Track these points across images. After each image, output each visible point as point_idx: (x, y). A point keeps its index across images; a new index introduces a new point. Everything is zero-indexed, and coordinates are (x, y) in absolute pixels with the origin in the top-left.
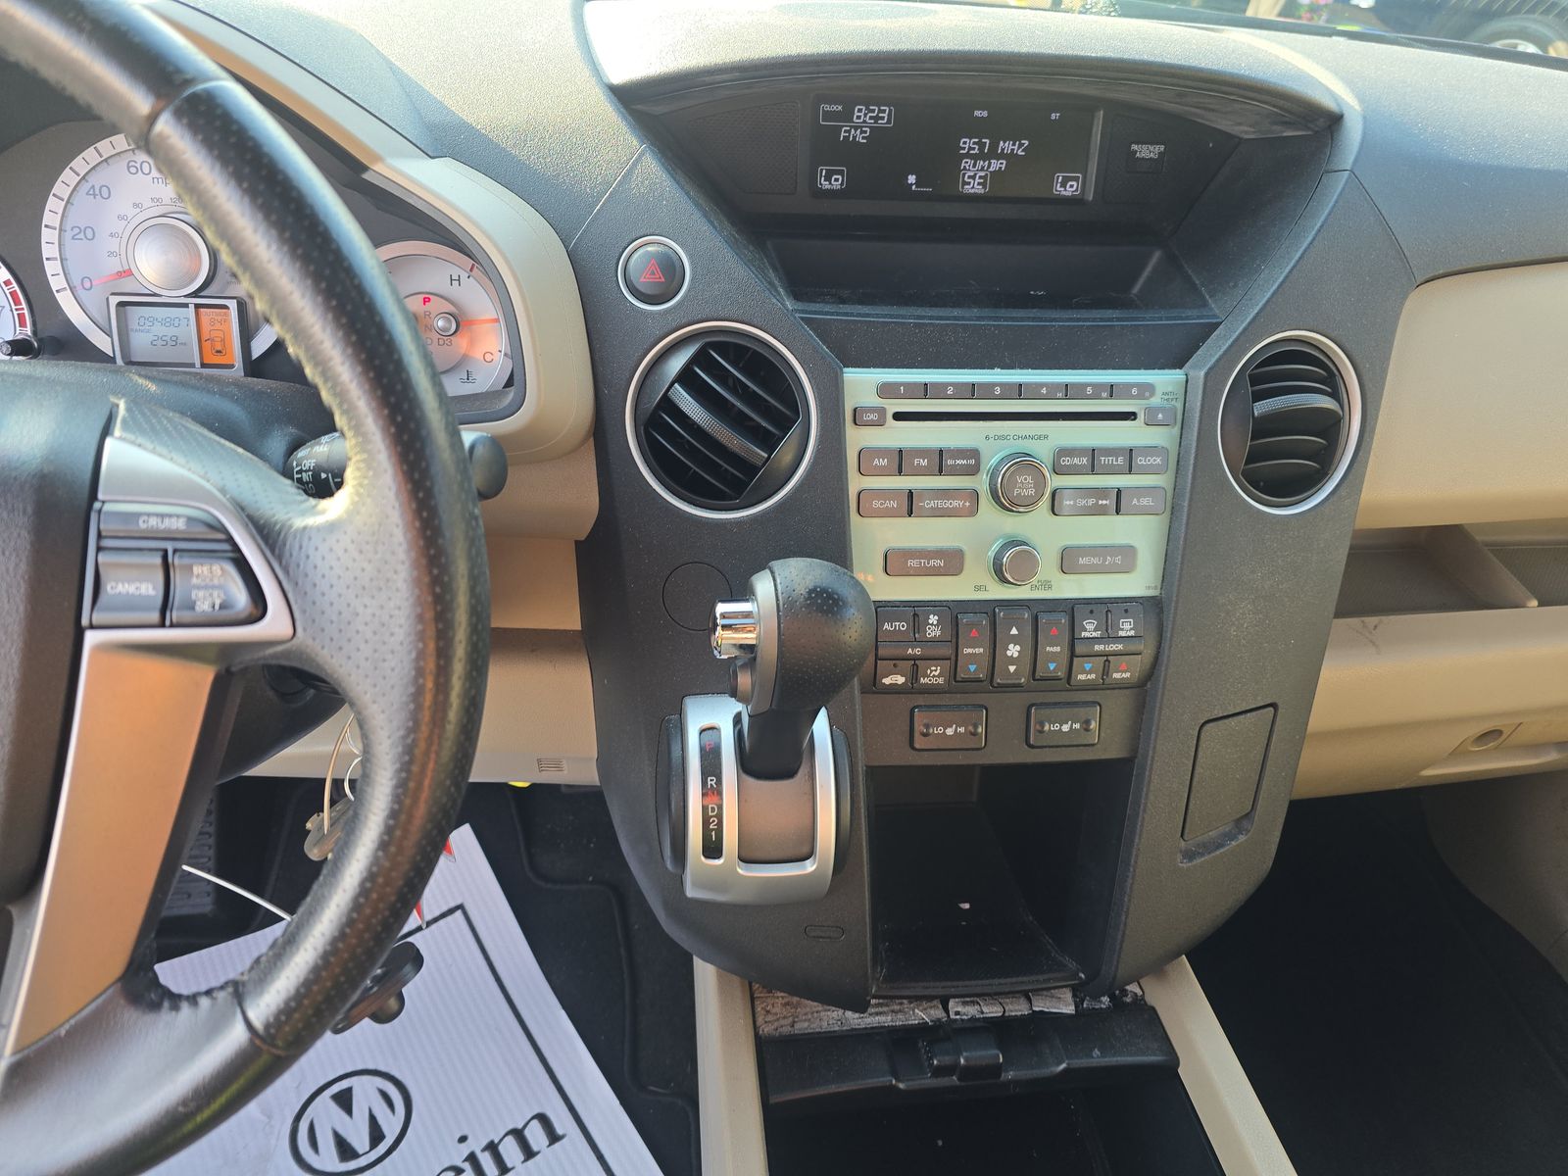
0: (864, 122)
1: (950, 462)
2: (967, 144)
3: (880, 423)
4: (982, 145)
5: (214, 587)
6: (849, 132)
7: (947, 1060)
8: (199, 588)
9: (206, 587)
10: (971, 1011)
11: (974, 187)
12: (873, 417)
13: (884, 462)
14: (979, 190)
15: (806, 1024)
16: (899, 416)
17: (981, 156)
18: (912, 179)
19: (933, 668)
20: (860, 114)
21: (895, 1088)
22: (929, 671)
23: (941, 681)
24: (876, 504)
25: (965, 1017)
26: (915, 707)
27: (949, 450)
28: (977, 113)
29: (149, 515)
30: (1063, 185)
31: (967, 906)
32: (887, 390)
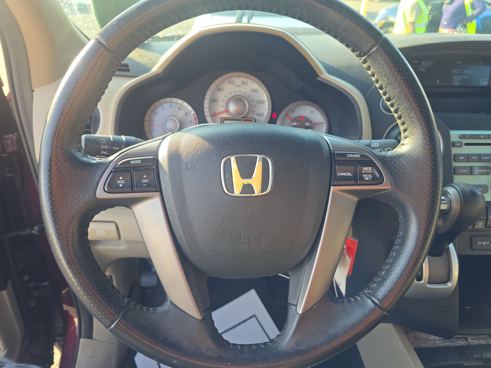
0: (425, 66)
1: (483, 158)
2: (454, 71)
3: (461, 146)
4: (459, 71)
5: (369, 174)
6: (420, 68)
7: (479, 356)
8: (365, 174)
9: (366, 174)
10: (476, 342)
11: (456, 83)
12: (459, 144)
13: (463, 158)
14: (458, 84)
15: (423, 345)
16: (466, 144)
17: (459, 74)
18: (438, 81)
19: (480, 223)
20: (423, 63)
21: (463, 365)
22: (478, 224)
23: (482, 227)
24: (460, 171)
25: (475, 344)
26: (473, 236)
27: (482, 154)
28: (458, 62)
29: (349, 154)
30: (483, 82)
31: (468, 308)
32: (462, 137)
